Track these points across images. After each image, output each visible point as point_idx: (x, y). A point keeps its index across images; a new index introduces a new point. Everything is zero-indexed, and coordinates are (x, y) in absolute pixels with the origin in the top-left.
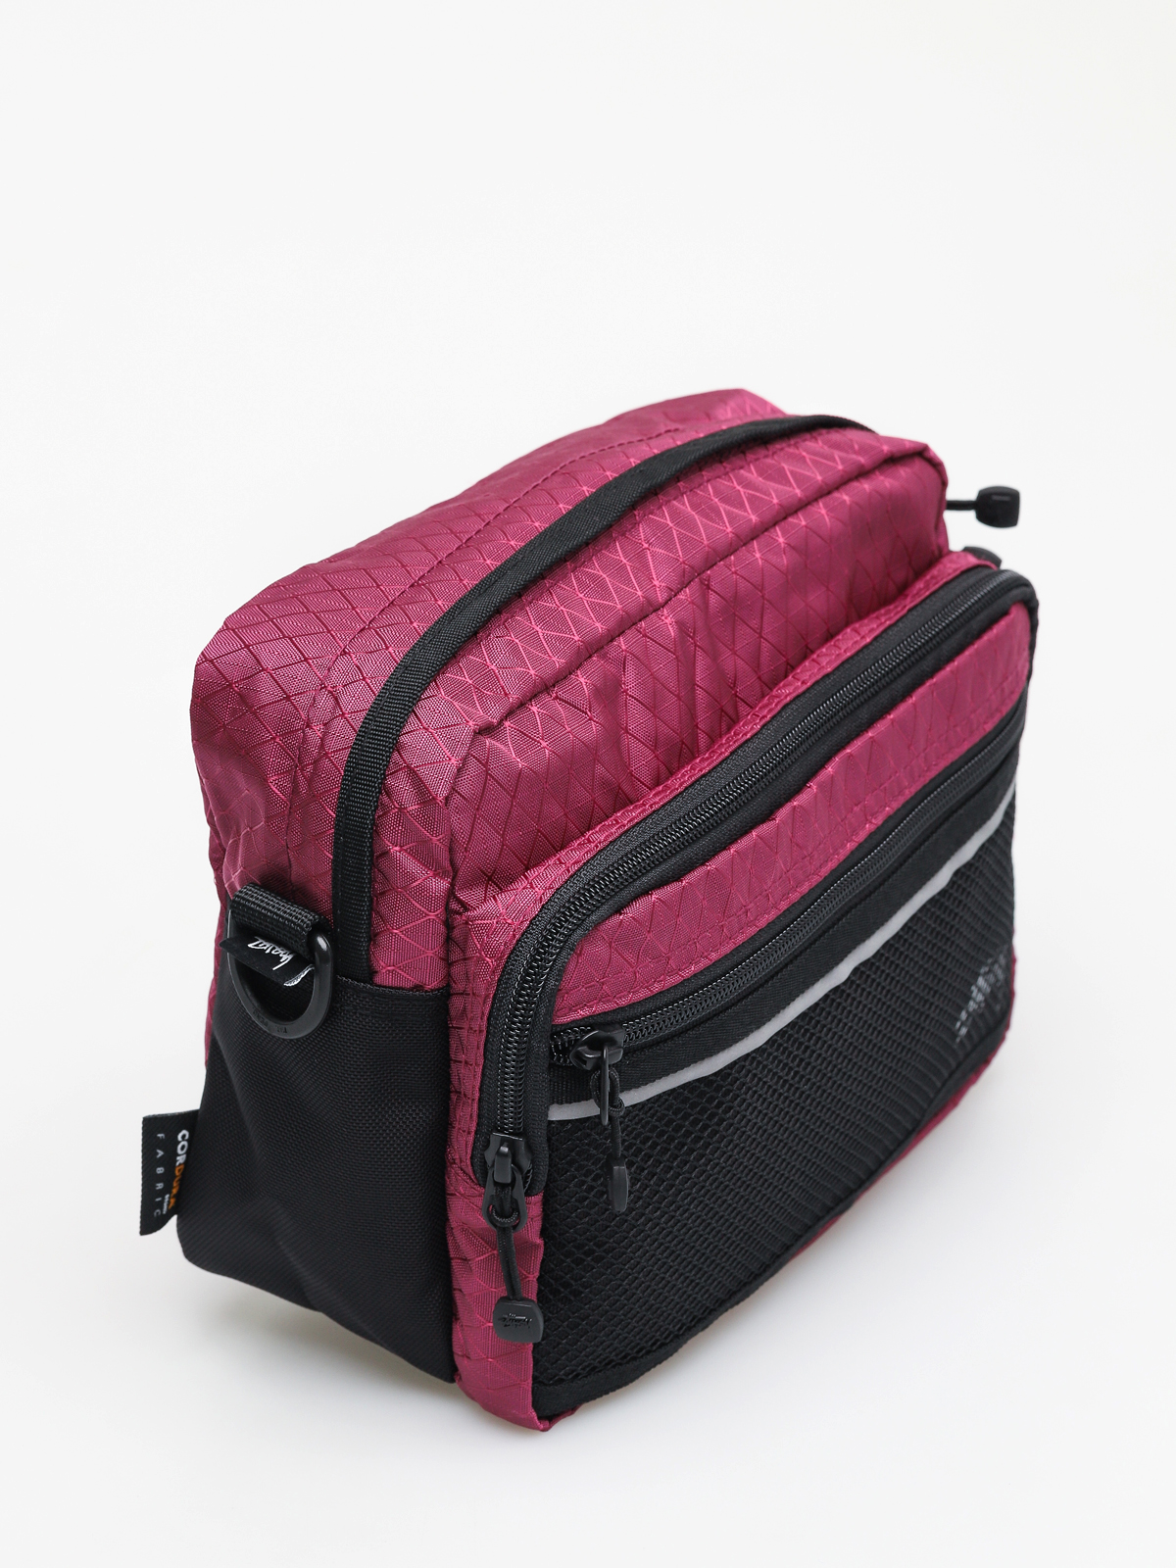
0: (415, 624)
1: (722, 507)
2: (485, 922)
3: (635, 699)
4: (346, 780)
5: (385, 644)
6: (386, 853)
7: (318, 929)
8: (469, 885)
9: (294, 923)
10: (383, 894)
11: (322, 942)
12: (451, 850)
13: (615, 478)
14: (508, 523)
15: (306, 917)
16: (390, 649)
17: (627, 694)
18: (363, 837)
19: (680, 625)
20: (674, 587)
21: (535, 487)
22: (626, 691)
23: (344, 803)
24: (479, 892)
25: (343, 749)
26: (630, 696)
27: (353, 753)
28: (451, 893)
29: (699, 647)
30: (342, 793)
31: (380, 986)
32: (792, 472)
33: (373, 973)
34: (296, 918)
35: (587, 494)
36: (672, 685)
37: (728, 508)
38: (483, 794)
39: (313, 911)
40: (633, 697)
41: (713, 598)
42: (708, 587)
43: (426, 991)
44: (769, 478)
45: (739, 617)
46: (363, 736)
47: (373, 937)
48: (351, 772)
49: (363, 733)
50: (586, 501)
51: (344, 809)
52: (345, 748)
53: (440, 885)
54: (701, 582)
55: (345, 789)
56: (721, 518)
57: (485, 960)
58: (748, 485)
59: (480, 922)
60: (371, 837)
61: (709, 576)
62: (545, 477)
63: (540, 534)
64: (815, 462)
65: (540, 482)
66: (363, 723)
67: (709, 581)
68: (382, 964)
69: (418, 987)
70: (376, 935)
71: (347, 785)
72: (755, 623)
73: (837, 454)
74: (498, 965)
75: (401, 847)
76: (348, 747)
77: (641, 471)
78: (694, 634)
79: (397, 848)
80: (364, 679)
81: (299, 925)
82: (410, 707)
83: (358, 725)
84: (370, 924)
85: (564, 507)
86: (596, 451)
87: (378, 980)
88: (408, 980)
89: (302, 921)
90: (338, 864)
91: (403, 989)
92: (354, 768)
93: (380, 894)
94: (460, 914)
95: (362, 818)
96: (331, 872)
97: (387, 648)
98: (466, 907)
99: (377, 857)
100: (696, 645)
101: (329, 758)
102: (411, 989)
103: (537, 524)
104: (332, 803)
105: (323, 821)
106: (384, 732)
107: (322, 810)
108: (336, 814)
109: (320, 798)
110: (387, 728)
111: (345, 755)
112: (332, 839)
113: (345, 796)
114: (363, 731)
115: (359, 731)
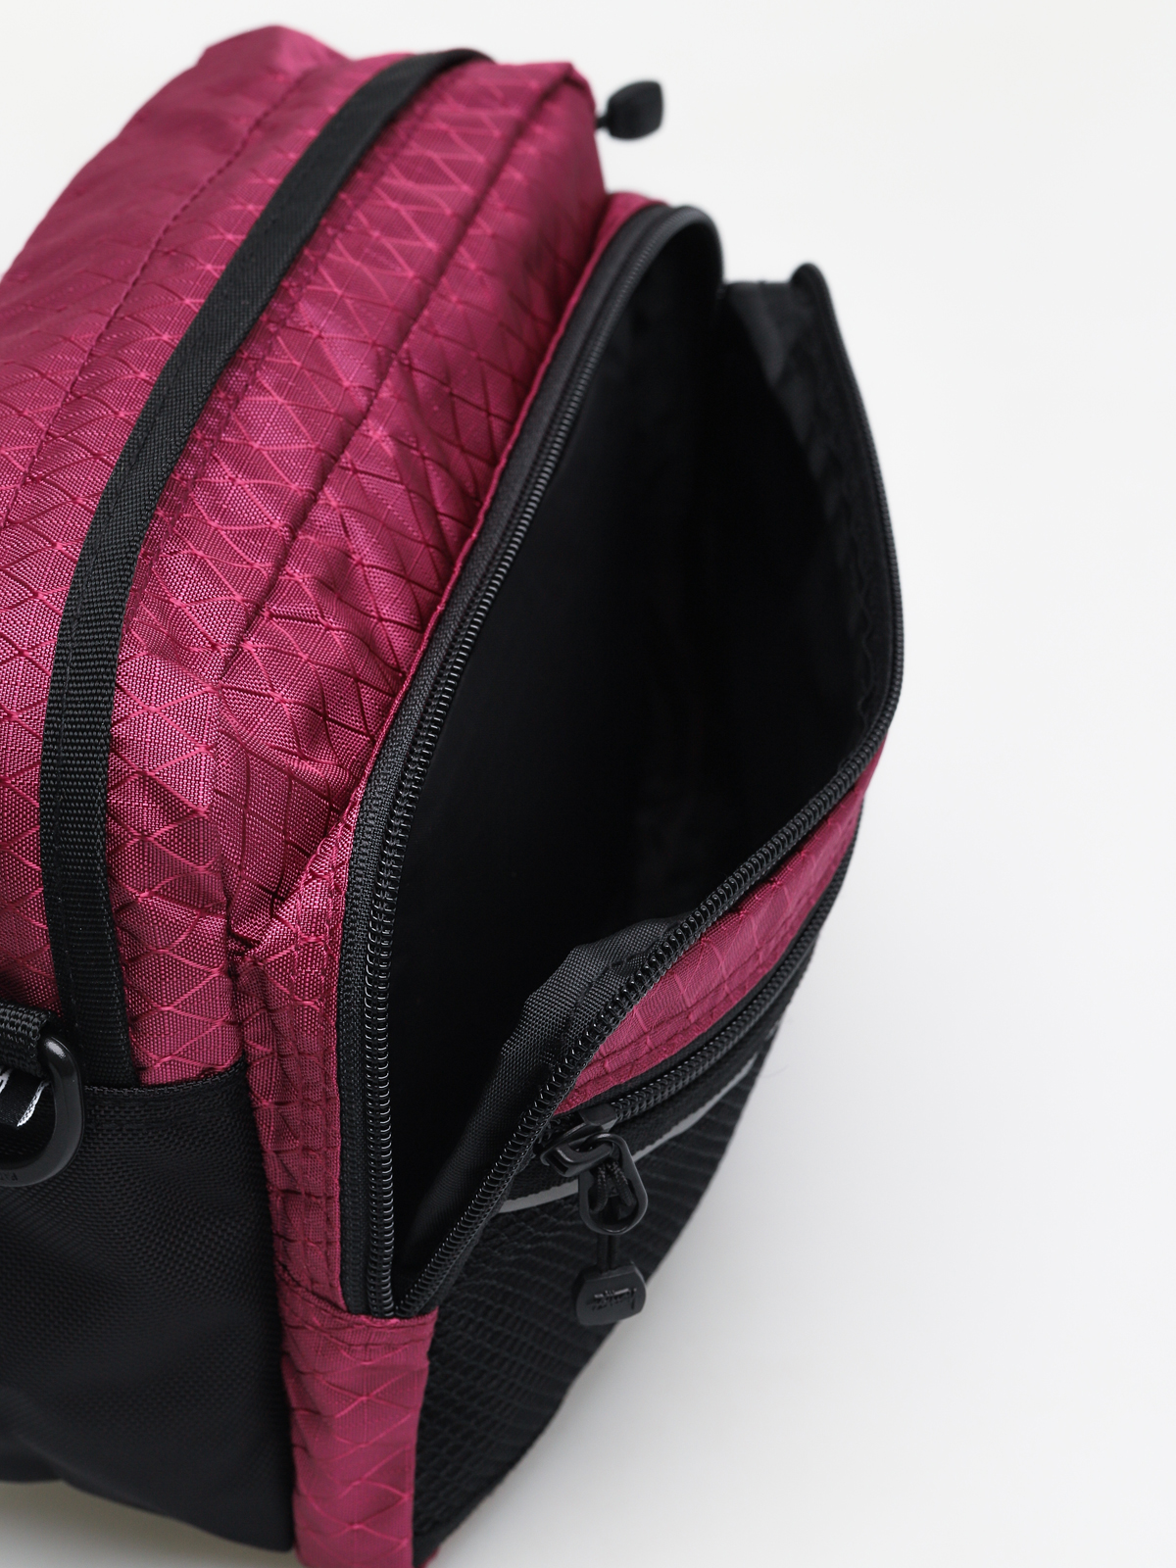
0: (59, 546)
1: (389, 243)
2: (281, 955)
3: (377, 568)
4: (46, 814)
5: (29, 588)
6: (129, 905)
7: (48, 1031)
8: (251, 912)
9: (12, 1033)
10: (134, 960)
11: (54, 1047)
12: (224, 876)
13: (245, 242)
14: (124, 346)
15: (27, 1020)
16: (40, 596)
17: (363, 566)
18: (95, 891)
19: (395, 436)
20: (371, 384)
21: (134, 284)
22: (360, 563)
23: (52, 848)
24: (263, 918)
25: (26, 769)
26: (368, 566)
27: (46, 772)
28: (229, 932)
29: (428, 459)
30: (45, 834)
31: (154, 1086)
32: (447, 162)
33: (140, 1069)
34: (12, 1024)
35: (217, 276)
36: (412, 529)
37: (396, 241)
38: (248, 781)
39: (34, 1008)
40: (373, 567)
41: (421, 382)
42: (411, 367)
43: (220, 1074)
44: (420, 179)
45: (458, 397)
46: (54, 744)
47: (132, 1022)
48: (51, 800)
49: (53, 737)
50: (220, 285)
51: (52, 855)
52: (31, 767)
53: (214, 924)
54: (401, 364)
55: (48, 827)
56: (395, 261)
57: (303, 1006)
58: (406, 198)
59: (272, 958)
60: (107, 889)
61: (408, 352)
62: (141, 265)
63: (177, 349)
64: (465, 137)
65: (138, 273)
66: (47, 722)
67: (409, 358)
68: (155, 1057)
69: (208, 1072)
70: (135, 1019)
71: (51, 820)
72: (477, 398)
73: (483, 115)
74: (328, 1005)
75: (150, 889)
76: (35, 764)
77: (274, 222)
78: (417, 442)
79: (146, 894)
80: (21, 653)
81: (20, 1035)
82: (111, 681)
83: (40, 728)
84: (124, 1004)
85: (193, 303)
86: (186, 201)
87: (150, 1078)
88: (192, 1068)
89: (24, 1027)
90: (56, 936)
91: (186, 1081)
92: (54, 794)
93: (130, 960)
94: (242, 954)
95: (89, 864)
96: (48, 947)
97: (36, 595)
98: (249, 943)
99: (117, 911)
100: (424, 458)
101: (8, 786)
102: (198, 1078)
103: (166, 337)
104: (30, 852)
105: (23, 880)
106: (88, 731)
107: (17, 865)
108: (41, 866)
109: (11, 848)
110: (89, 723)
111: (33, 777)
112: (41, 903)
113: (51, 838)
114: (52, 736)
115: (45, 736)
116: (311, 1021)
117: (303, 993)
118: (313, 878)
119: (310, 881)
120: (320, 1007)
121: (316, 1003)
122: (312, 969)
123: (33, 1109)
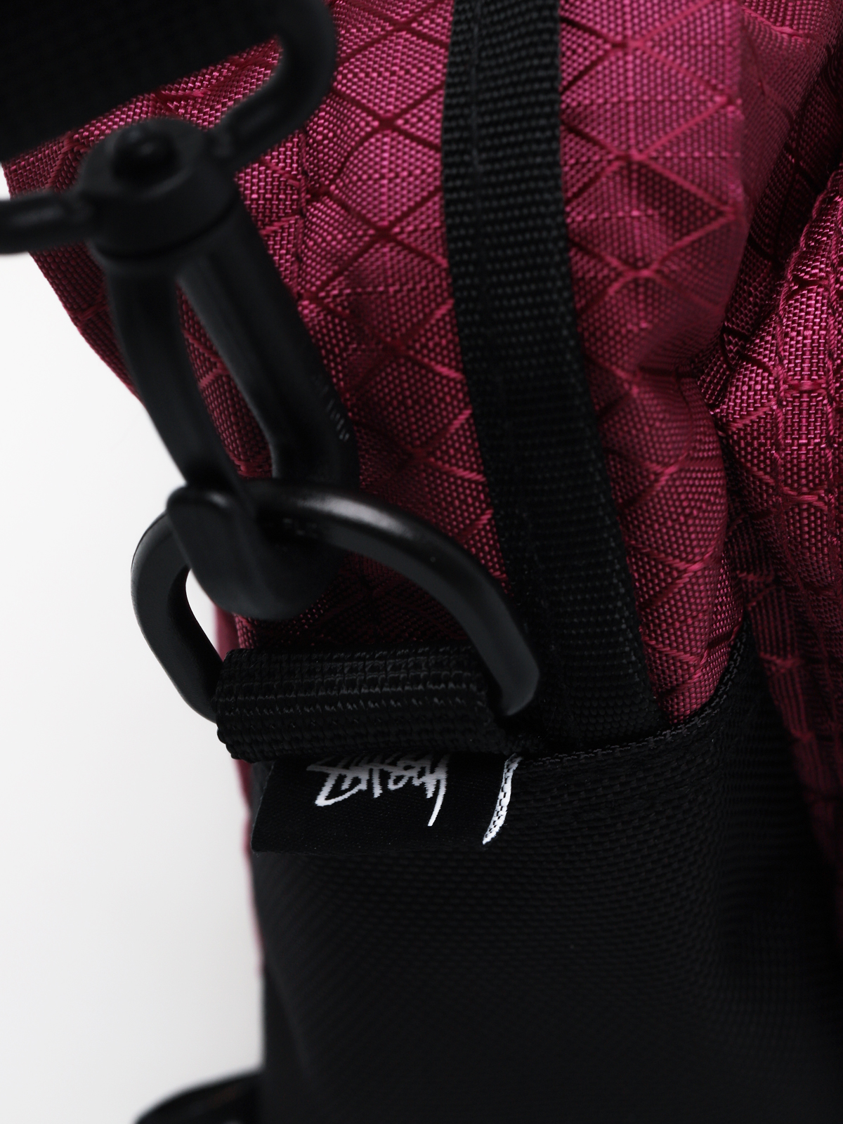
104: (442, 349)
105: (435, 401)
106: (520, 120)
107: (422, 377)
108: (464, 371)
109: (409, 348)
110: (520, 106)
111: (432, 216)
112: (471, 437)
113: (477, 317)
114: (458, 141)
115: (445, 142)
116: (815, 529)
117: (798, 481)
118: (801, 288)
119: (796, 292)
120: (828, 504)
121: (821, 498)
122: (809, 439)
123: (503, 813)
